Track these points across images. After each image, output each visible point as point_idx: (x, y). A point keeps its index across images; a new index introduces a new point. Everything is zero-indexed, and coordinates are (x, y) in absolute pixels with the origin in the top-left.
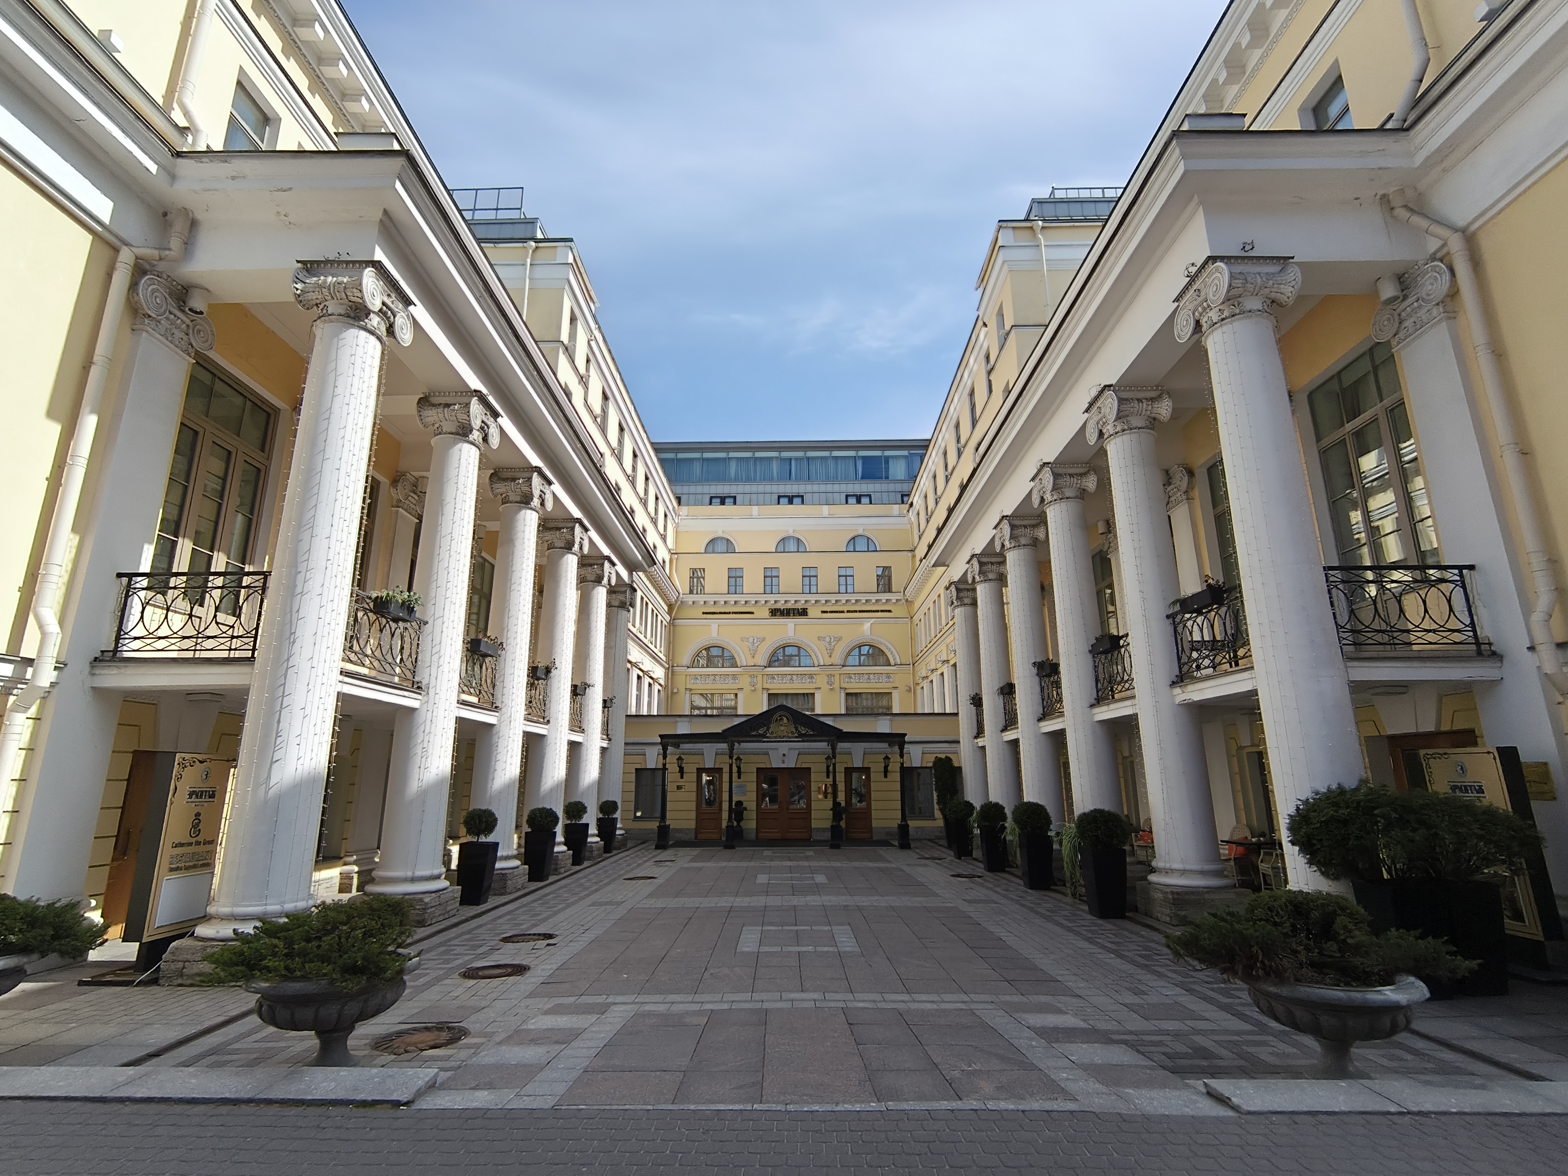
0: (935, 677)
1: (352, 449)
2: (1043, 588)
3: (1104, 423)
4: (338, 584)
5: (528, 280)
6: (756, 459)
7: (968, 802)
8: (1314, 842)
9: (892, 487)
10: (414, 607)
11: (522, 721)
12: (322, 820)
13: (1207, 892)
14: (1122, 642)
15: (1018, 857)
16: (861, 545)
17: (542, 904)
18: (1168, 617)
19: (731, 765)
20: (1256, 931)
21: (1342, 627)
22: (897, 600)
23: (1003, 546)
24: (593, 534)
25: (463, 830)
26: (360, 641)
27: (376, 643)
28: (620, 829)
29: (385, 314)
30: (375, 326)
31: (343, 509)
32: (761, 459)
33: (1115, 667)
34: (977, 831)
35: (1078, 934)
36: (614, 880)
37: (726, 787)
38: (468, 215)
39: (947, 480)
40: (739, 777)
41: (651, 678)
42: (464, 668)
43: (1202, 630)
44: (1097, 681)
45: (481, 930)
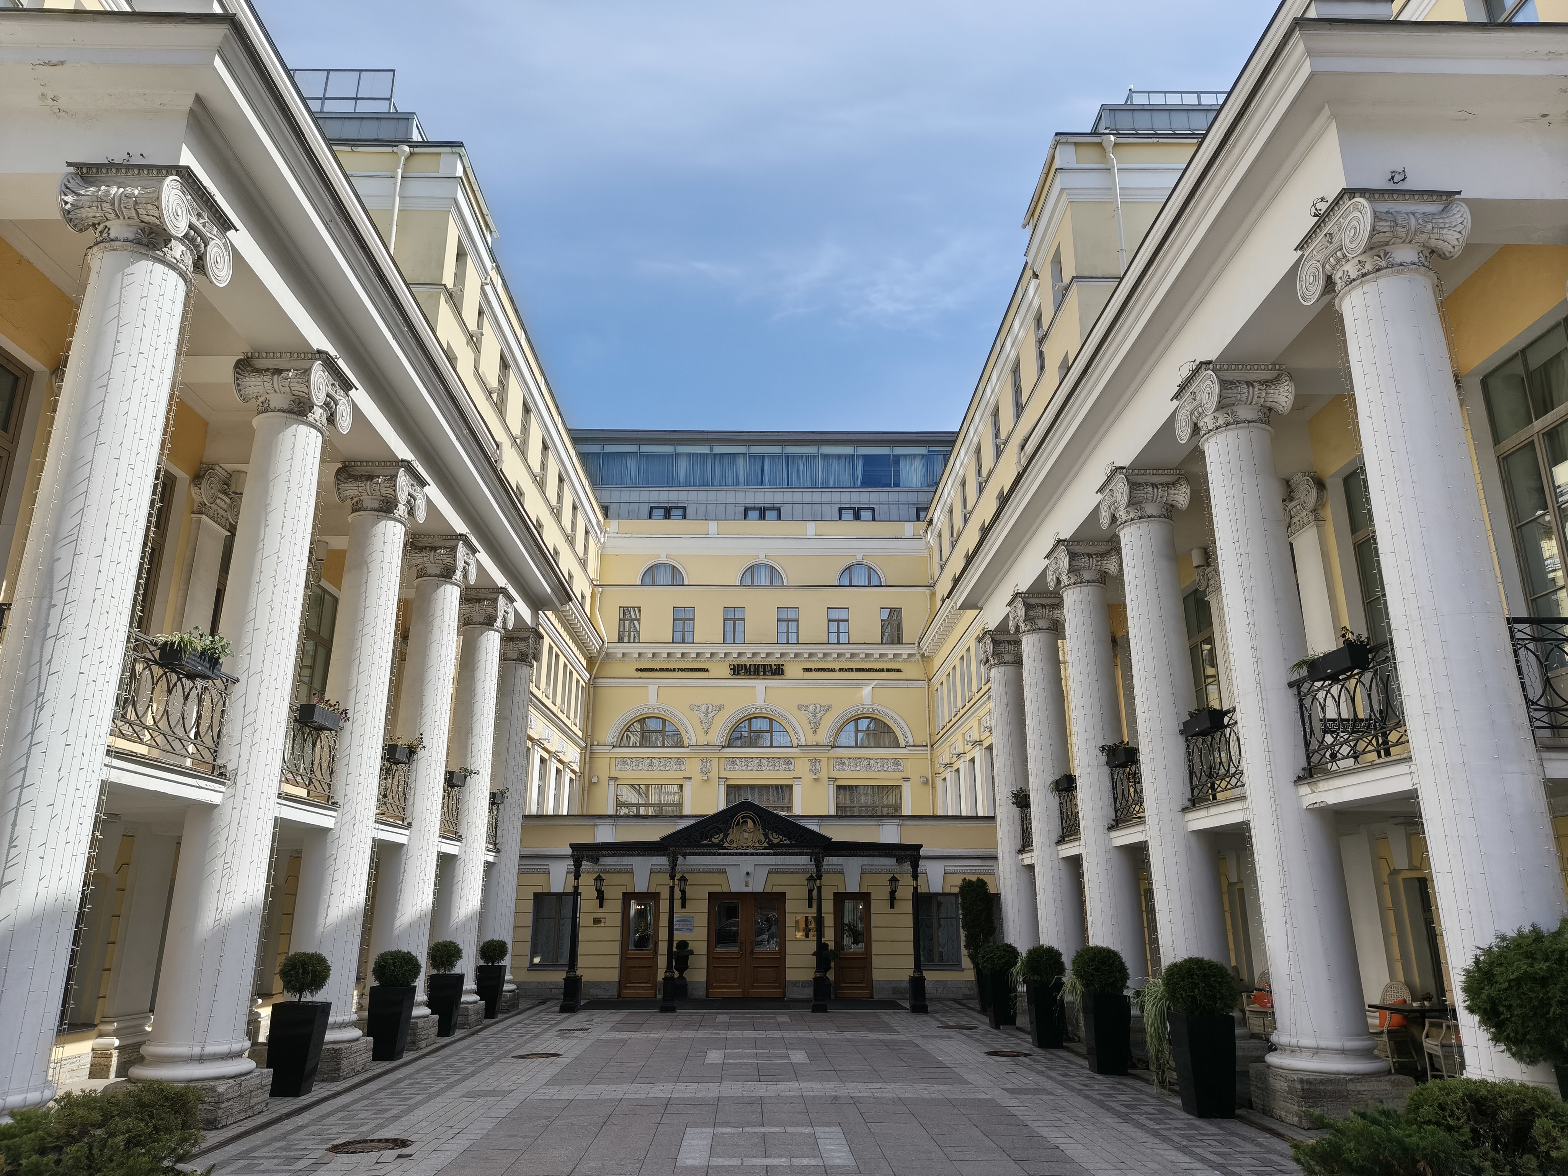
0: (962, 765)
1: (138, 430)
2: (1114, 641)
3: (1200, 414)
4: (111, 623)
5: (398, 199)
6: (715, 456)
7: (1010, 946)
8: (1501, 1009)
9: (903, 497)
10: (219, 658)
11: (371, 823)
12: (70, 969)
13: (1351, 1080)
14: (1226, 720)
15: (1082, 1026)
16: (859, 578)
17: (392, 1094)
18: (1291, 685)
19: (672, 889)
20: (1422, 1138)
21: (1533, 703)
22: (910, 655)
23: (1059, 581)
24: (483, 557)
25: (278, 984)
26: (138, 706)
27: (162, 709)
28: (510, 982)
29: (192, 241)
30: (178, 257)
31: (122, 517)
32: (722, 456)
33: (1216, 755)
34: (1022, 989)
35: (1165, 1139)
36: (498, 1058)
37: (664, 920)
38: (315, 106)
39: (981, 489)
40: (684, 906)
41: (560, 761)
42: (289, 746)
43: (1338, 705)
44: (1191, 773)
45: (298, 1136)
